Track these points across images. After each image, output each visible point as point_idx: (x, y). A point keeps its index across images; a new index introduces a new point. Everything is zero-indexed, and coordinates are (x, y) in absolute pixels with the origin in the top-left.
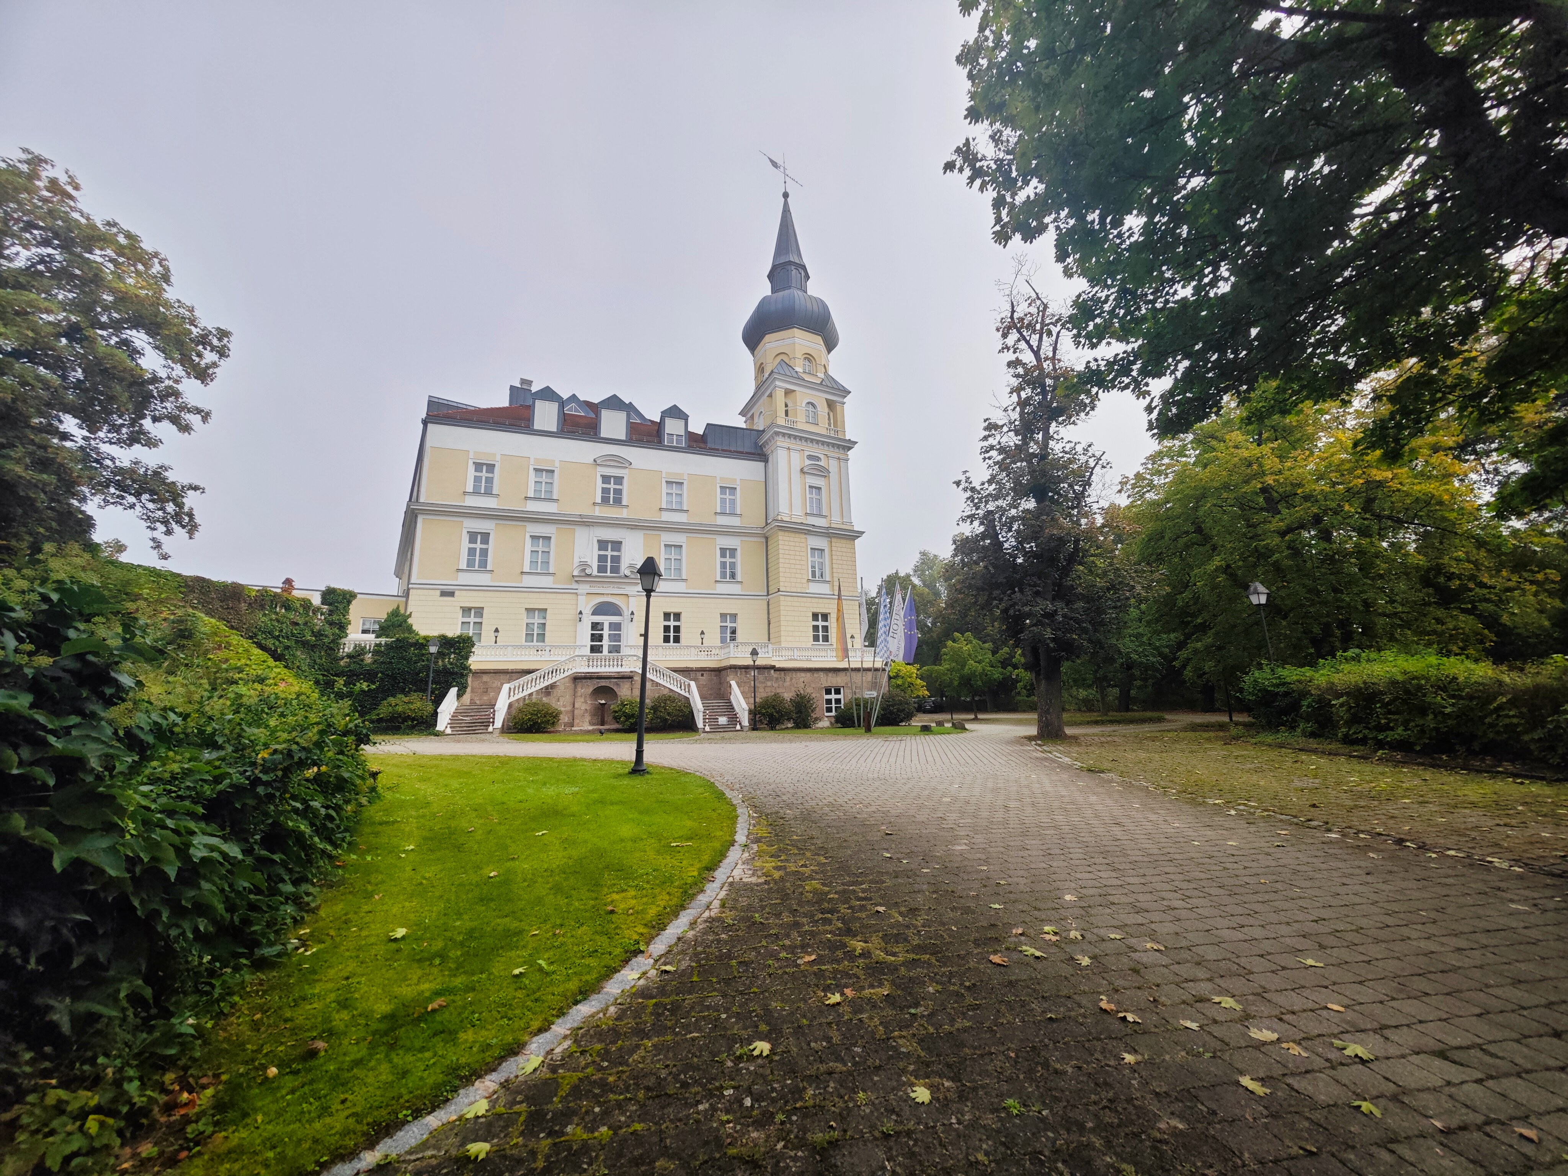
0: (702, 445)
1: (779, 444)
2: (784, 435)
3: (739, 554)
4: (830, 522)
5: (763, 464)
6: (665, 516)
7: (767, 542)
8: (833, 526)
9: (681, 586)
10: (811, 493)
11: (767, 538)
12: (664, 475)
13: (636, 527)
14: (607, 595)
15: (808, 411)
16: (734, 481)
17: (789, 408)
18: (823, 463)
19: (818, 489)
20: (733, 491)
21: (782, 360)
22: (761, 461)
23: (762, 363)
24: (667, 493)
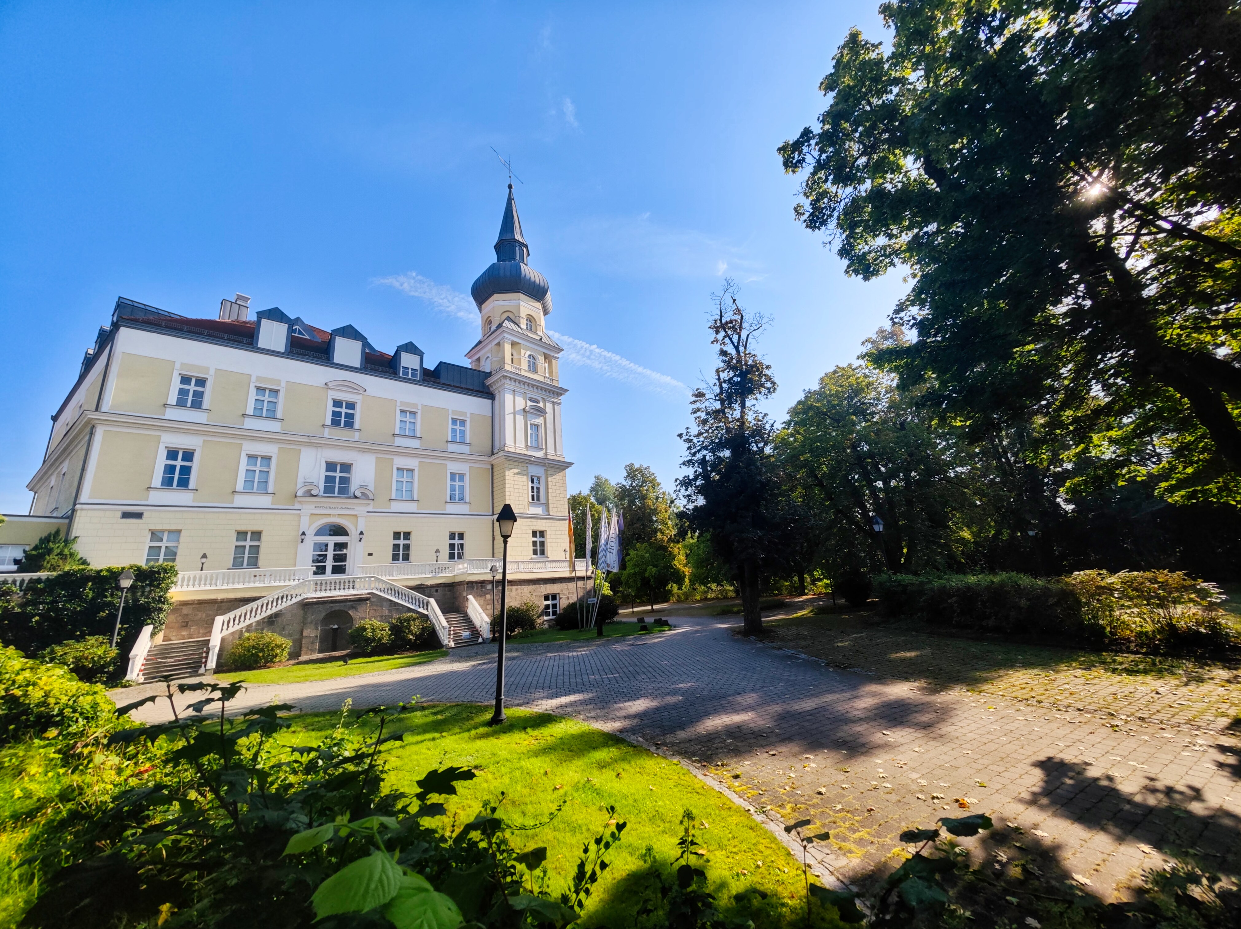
0: (436, 380)
1: (506, 386)
2: (511, 379)
3: (467, 478)
4: (546, 454)
5: (490, 401)
6: (399, 441)
7: (492, 469)
8: (549, 457)
9: (412, 507)
10: (531, 429)
11: (492, 466)
12: (398, 404)
13: (369, 450)
14: (334, 515)
15: (529, 362)
16: (465, 414)
17: (514, 357)
18: (541, 405)
19: (537, 426)
20: (463, 422)
21: (508, 317)
22: (488, 399)
23: (489, 317)
24: (401, 421)
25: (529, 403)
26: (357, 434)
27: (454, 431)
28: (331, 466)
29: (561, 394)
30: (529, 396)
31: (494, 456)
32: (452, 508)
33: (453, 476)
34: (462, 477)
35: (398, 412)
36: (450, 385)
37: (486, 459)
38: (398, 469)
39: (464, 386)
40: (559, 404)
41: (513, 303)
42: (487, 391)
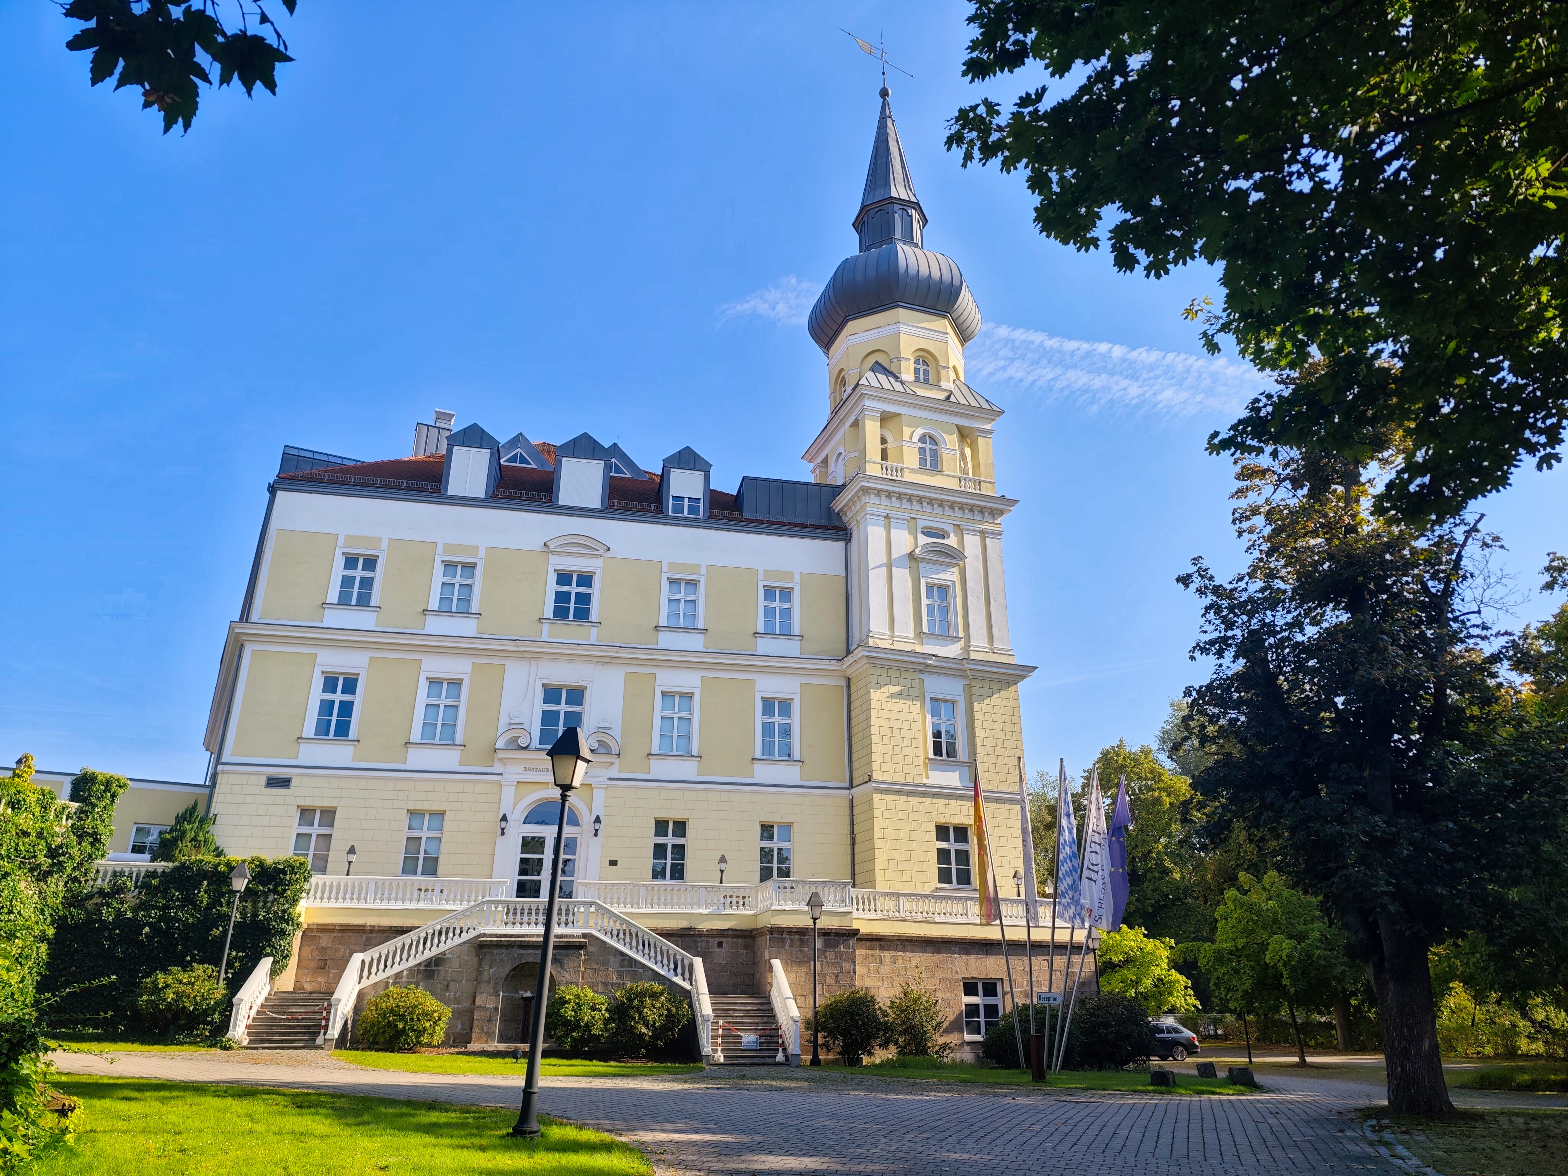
0: (734, 514)
1: (869, 509)
2: (878, 493)
3: (796, 707)
4: (967, 649)
5: (842, 544)
6: (667, 640)
7: (849, 687)
8: (973, 656)
9: (687, 769)
10: (929, 595)
11: (849, 680)
12: (665, 568)
13: (612, 661)
15: (922, 451)
16: (789, 575)
17: (889, 446)
18: (952, 541)
19: (943, 589)
20: (786, 594)
21: (877, 363)
22: (838, 540)
23: (842, 370)
24: (670, 600)
25: (923, 540)
26: (594, 631)
27: (769, 612)
28: (551, 694)
29: (1001, 513)
30: (921, 524)
31: (851, 658)
32: (764, 772)
33: (768, 705)
34: (785, 706)
35: (665, 584)
36: (761, 522)
37: (833, 666)
38: (664, 694)
39: (786, 520)
40: (997, 534)
41: (886, 331)
42: (837, 524)
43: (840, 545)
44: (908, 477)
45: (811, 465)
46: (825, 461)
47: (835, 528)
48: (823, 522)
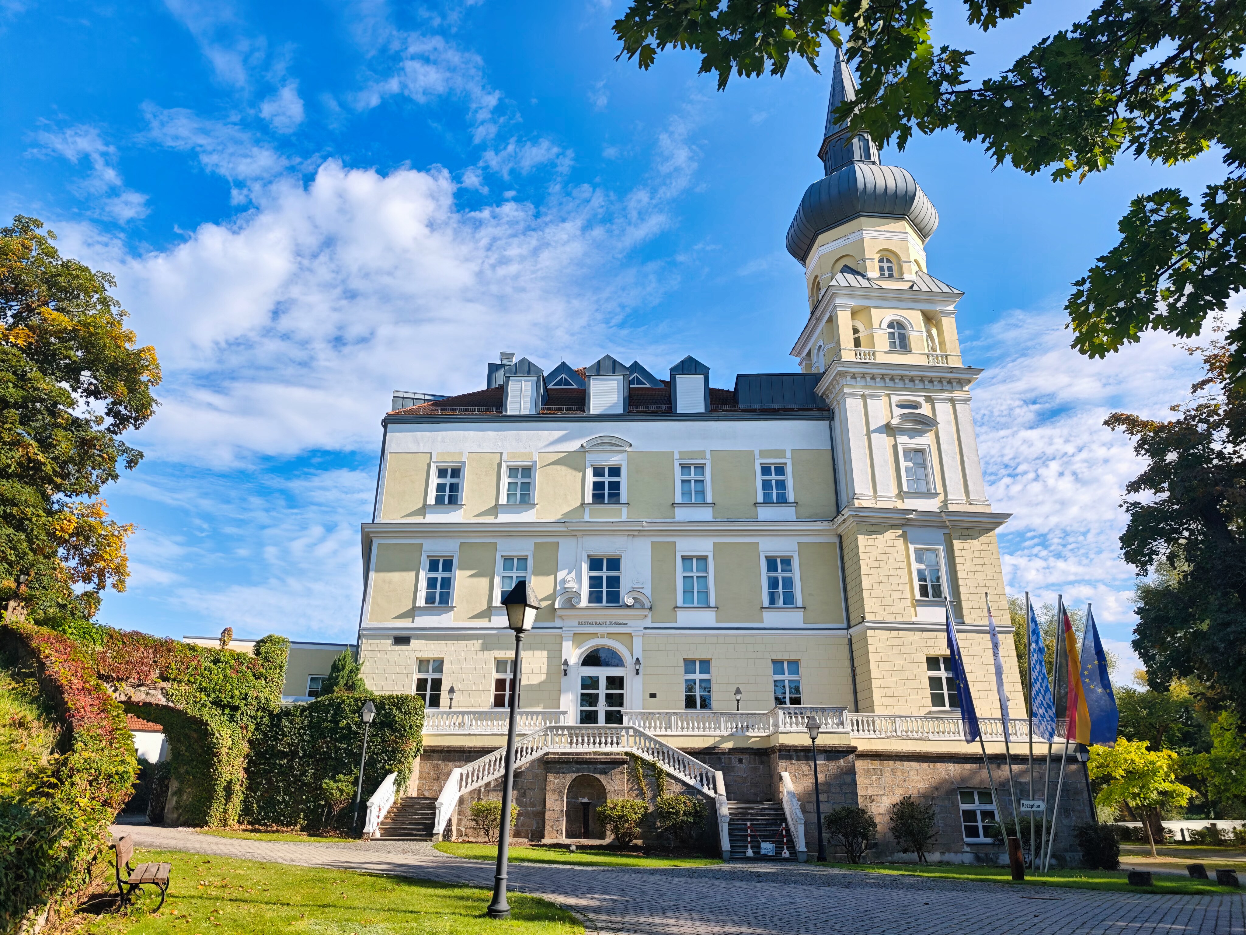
0: (733, 406)
1: (846, 390)
2: (854, 376)
3: (796, 563)
4: (945, 502)
5: (826, 423)
6: (682, 514)
7: (841, 543)
8: (951, 508)
9: (708, 618)
10: (906, 459)
11: (840, 537)
12: (676, 456)
13: (641, 534)
14: (602, 636)
15: (892, 335)
16: (782, 453)
17: (861, 334)
18: (925, 410)
19: (919, 453)
20: (781, 469)
21: (846, 266)
22: (822, 419)
23: (816, 277)
24: (683, 482)
25: (898, 411)
26: (624, 511)
27: (767, 485)
28: (595, 563)
29: (969, 381)
30: (895, 398)
31: (840, 519)
32: (772, 618)
33: (771, 562)
34: (787, 562)
35: (678, 469)
36: (755, 410)
37: (825, 526)
38: (684, 558)
39: (777, 406)
40: (965, 401)
41: (852, 238)
42: (821, 406)
43: (823, 424)
44: (881, 358)
45: (798, 360)
46: (809, 354)
47: (819, 409)
48: (810, 406)
